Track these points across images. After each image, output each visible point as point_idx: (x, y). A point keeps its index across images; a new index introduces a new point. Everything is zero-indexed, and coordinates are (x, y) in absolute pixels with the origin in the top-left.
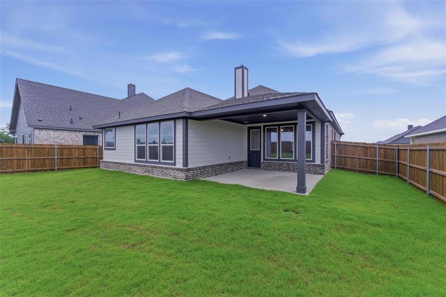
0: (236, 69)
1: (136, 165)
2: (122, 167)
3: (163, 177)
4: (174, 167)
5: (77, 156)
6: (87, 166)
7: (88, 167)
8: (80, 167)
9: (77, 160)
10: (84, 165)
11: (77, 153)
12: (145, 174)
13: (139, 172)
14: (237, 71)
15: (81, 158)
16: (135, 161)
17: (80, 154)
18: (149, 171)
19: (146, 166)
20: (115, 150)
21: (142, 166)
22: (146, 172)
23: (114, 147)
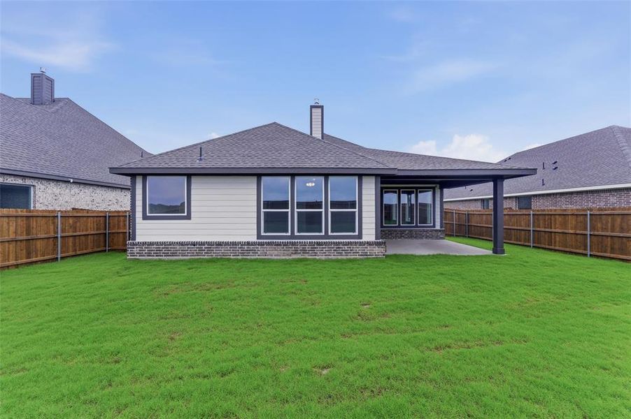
0: (312, 107)
1: (262, 244)
2: (223, 249)
3: (339, 257)
5: (12, 236)
6: (34, 259)
7: (36, 262)
8: (20, 262)
9: (12, 246)
10: (28, 257)
11: (12, 229)
12: (295, 257)
14: (314, 110)
15: (21, 241)
16: (259, 236)
17: (19, 232)
18: (304, 251)
19: (293, 244)
20: (190, 219)
21: (285, 244)
22: (295, 253)
23: (186, 214)
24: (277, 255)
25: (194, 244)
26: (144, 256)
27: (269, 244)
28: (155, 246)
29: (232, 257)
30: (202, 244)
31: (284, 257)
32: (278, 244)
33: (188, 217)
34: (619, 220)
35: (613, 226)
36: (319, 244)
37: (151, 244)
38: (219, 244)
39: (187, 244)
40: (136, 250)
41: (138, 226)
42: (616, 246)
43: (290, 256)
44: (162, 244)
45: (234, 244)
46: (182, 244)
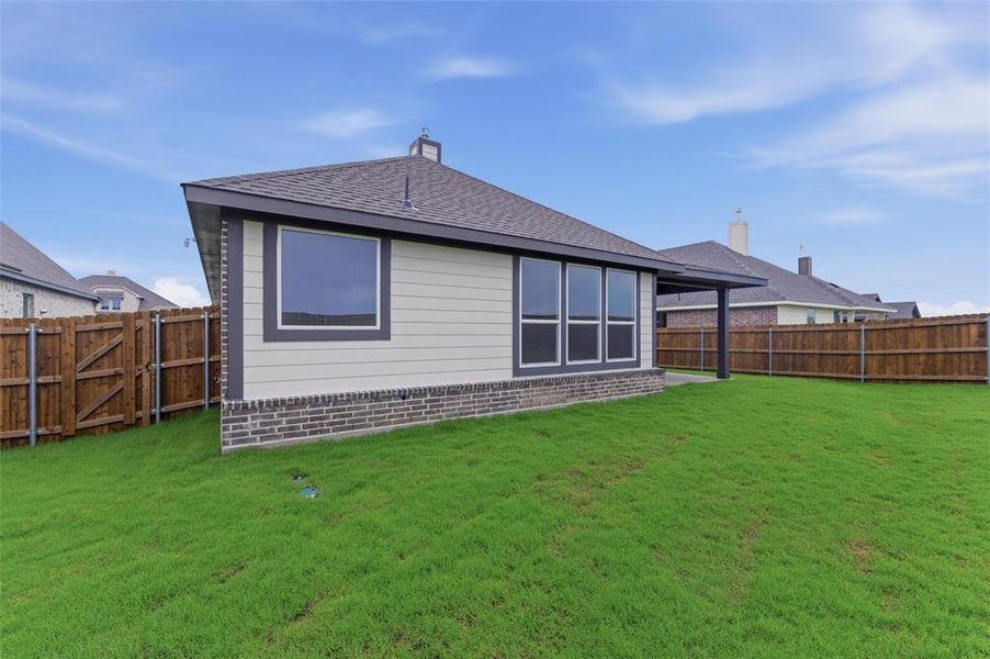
1: (525, 385)
2: (461, 401)
3: (622, 397)
4: (638, 369)
12: (570, 403)
13: (544, 401)
16: (517, 371)
18: (583, 392)
19: (568, 380)
20: (388, 338)
21: (558, 382)
22: (572, 396)
23: (378, 327)
24: (548, 403)
25: (403, 395)
26: (276, 437)
27: (536, 383)
28: (308, 409)
29: (477, 415)
30: (420, 393)
31: (557, 405)
32: (548, 383)
33: (384, 334)
34: (800, 336)
35: (794, 343)
36: (600, 378)
37: (298, 403)
38: (453, 391)
39: (390, 395)
40: (251, 424)
41: (248, 359)
42: (798, 364)
43: (565, 401)
44: (326, 400)
45: (481, 388)
46: (375, 396)
